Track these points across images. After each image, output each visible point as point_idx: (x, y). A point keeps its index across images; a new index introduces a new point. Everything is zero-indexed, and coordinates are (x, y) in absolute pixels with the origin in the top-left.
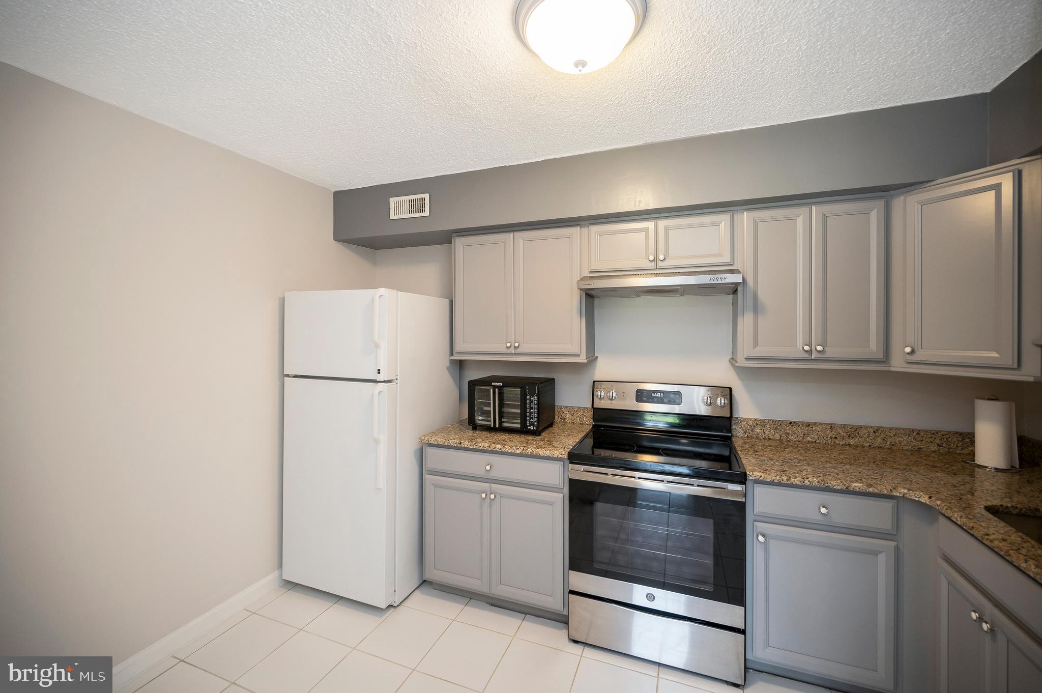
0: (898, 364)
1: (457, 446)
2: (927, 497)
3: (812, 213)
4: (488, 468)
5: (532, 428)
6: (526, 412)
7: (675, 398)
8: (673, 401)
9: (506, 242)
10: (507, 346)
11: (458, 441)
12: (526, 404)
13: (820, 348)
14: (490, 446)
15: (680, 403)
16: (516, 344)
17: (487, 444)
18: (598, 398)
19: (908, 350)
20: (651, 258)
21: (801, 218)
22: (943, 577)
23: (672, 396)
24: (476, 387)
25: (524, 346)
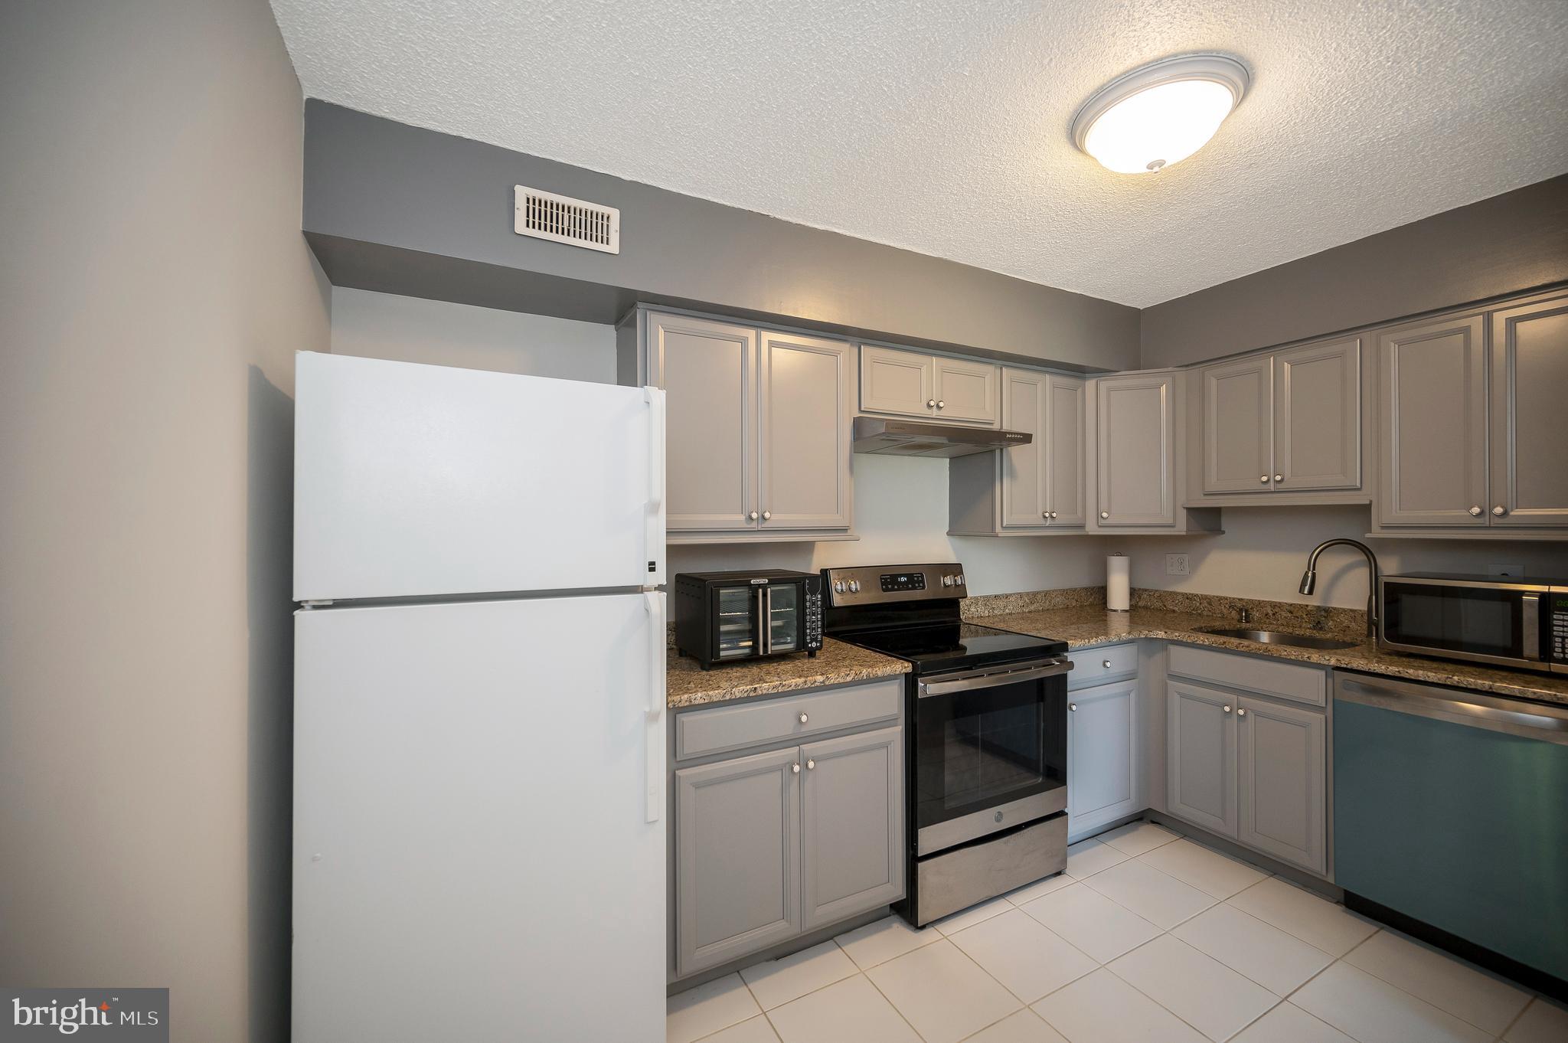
0: (1092, 529)
1: (748, 697)
2: (1163, 633)
3: (1046, 383)
4: (804, 718)
5: (814, 645)
6: (804, 621)
7: (919, 582)
8: (917, 585)
9: (744, 342)
10: (751, 518)
11: (748, 687)
12: (804, 608)
13: (1054, 515)
14: (806, 681)
15: (924, 588)
16: (767, 515)
17: (798, 679)
18: (838, 592)
19: (1105, 515)
20: (932, 403)
21: (1039, 386)
22: (1176, 694)
23: (916, 579)
24: (721, 591)
25: (775, 517)
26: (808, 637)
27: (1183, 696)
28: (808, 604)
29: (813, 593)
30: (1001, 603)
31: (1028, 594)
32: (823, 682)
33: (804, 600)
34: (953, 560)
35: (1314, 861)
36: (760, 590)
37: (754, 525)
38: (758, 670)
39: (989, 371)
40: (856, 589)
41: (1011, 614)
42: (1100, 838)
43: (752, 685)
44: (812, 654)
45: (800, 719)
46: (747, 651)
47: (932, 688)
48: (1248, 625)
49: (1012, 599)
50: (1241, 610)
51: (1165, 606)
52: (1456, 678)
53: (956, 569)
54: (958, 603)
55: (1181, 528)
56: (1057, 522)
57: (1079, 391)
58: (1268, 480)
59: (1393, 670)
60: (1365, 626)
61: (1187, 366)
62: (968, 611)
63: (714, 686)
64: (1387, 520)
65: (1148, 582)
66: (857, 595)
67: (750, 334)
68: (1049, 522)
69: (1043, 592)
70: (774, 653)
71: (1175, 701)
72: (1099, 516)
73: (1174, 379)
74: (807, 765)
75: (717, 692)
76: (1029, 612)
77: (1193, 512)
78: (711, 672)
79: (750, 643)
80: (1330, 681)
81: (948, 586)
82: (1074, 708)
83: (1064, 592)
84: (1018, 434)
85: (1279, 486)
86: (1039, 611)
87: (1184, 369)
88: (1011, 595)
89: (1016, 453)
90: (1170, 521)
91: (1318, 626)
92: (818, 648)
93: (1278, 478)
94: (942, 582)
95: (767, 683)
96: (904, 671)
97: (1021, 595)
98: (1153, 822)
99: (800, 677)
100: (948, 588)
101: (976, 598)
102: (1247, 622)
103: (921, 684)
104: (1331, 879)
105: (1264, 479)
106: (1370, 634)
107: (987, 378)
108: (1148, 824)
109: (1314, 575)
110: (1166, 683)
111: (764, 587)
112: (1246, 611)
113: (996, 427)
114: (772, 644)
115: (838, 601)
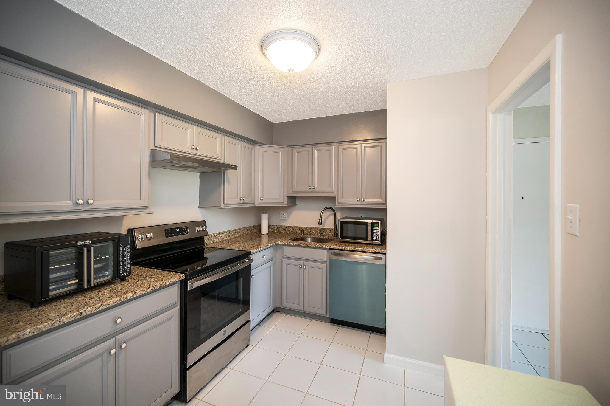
0: (257, 204)
1: (74, 320)
2: (281, 242)
3: (242, 145)
4: (119, 321)
5: (125, 274)
6: (118, 262)
7: (185, 231)
8: (184, 232)
9: (73, 94)
10: (78, 204)
11: (75, 314)
12: (118, 254)
13: (244, 199)
14: (120, 299)
15: (187, 233)
16: (91, 201)
17: (115, 299)
18: (139, 241)
19: (262, 199)
20: (194, 147)
21: (239, 146)
22: (285, 264)
23: (183, 229)
24: (50, 253)
25: (97, 202)
26: (121, 271)
27: (287, 264)
28: (121, 252)
29: (124, 245)
30: (222, 236)
31: (232, 231)
32: (132, 296)
33: (118, 250)
34: (201, 219)
35: (323, 311)
36: (85, 249)
37: (80, 208)
38: (83, 298)
39: (219, 137)
40: (151, 237)
41: (226, 240)
42: (260, 324)
43: (78, 311)
44: (123, 279)
45: (116, 322)
46: (74, 287)
47: (194, 284)
48: (304, 236)
49: (226, 233)
50: (302, 231)
51: (279, 231)
52: (356, 248)
53: (203, 223)
54: (204, 238)
55: (286, 204)
56: (245, 202)
57: (253, 150)
58: (311, 188)
59: (343, 248)
60: (333, 233)
61: (288, 146)
62: (208, 241)
63: (43, 319)
64: (340, 202)
65: (275, 223)
66: (151, 241)
67: (79, 91)
68: (242, 202)
69: (238, 229)
70: (96, 284)
71: (285, 266)
72: (260, 199)
73: (284, 150)
74: (121, 346)
75: (46, 324)
76: (233, 238)
77: (289, 198)
78: (41, 308)
79: (77, 281)
80: (328, 253)
81: (200, 231)
82: (253, 277)
83: (246, 228)
84: (232, 165)
85: (314, 190)
86: (237, 237)
87: (287, 147)
88: (226, 232)
89: (230, 173)
90: (282, 201)
91: (322, 234)
92: (127, 275)
93: (314, 187)
94: (196, 229)
95: (90, 306)
96: (181, 279)
97: (230, 231)
98: (277, 311)
99: (116, 296)
100: (199, 232)
101: (211, 235)
102: (304, 235)
103: (189, 283)
104: (328, 316)
105: (310, 187)
106: (334, 236)
107: (219, 139)
108: (275, 312)
109: (322, 218)
110: (282, 260)
111: (88, 247)
112: (303, 231)
113: (222, 161)
114: (95, 279)
115: (139, 245)
